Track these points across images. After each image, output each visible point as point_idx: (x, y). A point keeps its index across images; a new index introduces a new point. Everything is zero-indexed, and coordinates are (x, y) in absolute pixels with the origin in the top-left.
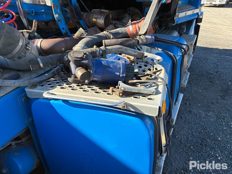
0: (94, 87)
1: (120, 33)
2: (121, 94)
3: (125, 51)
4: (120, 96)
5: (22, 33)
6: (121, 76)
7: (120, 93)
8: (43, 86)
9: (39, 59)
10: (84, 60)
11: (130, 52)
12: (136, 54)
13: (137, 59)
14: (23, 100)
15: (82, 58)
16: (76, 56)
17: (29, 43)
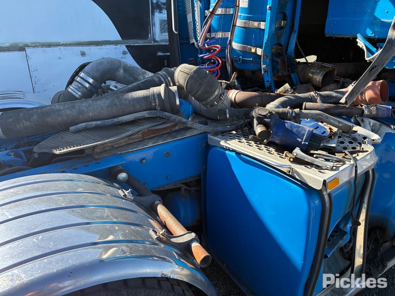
0: (271, 148)
1: (333, 97)
2: (292, 160)
3: (325, 119)
4: (290, 161)
5: (221, 83)
6: (303, 143)
7: (290, 158)
8: (223, 136)
9: (227, 110)
10: (267, 118)
11: (332, 121)
12: (341, 125)
13: (343, 132)
14: (204, 145)
15: (265, 116)
16: (260, 113)
17: (223, 94)
